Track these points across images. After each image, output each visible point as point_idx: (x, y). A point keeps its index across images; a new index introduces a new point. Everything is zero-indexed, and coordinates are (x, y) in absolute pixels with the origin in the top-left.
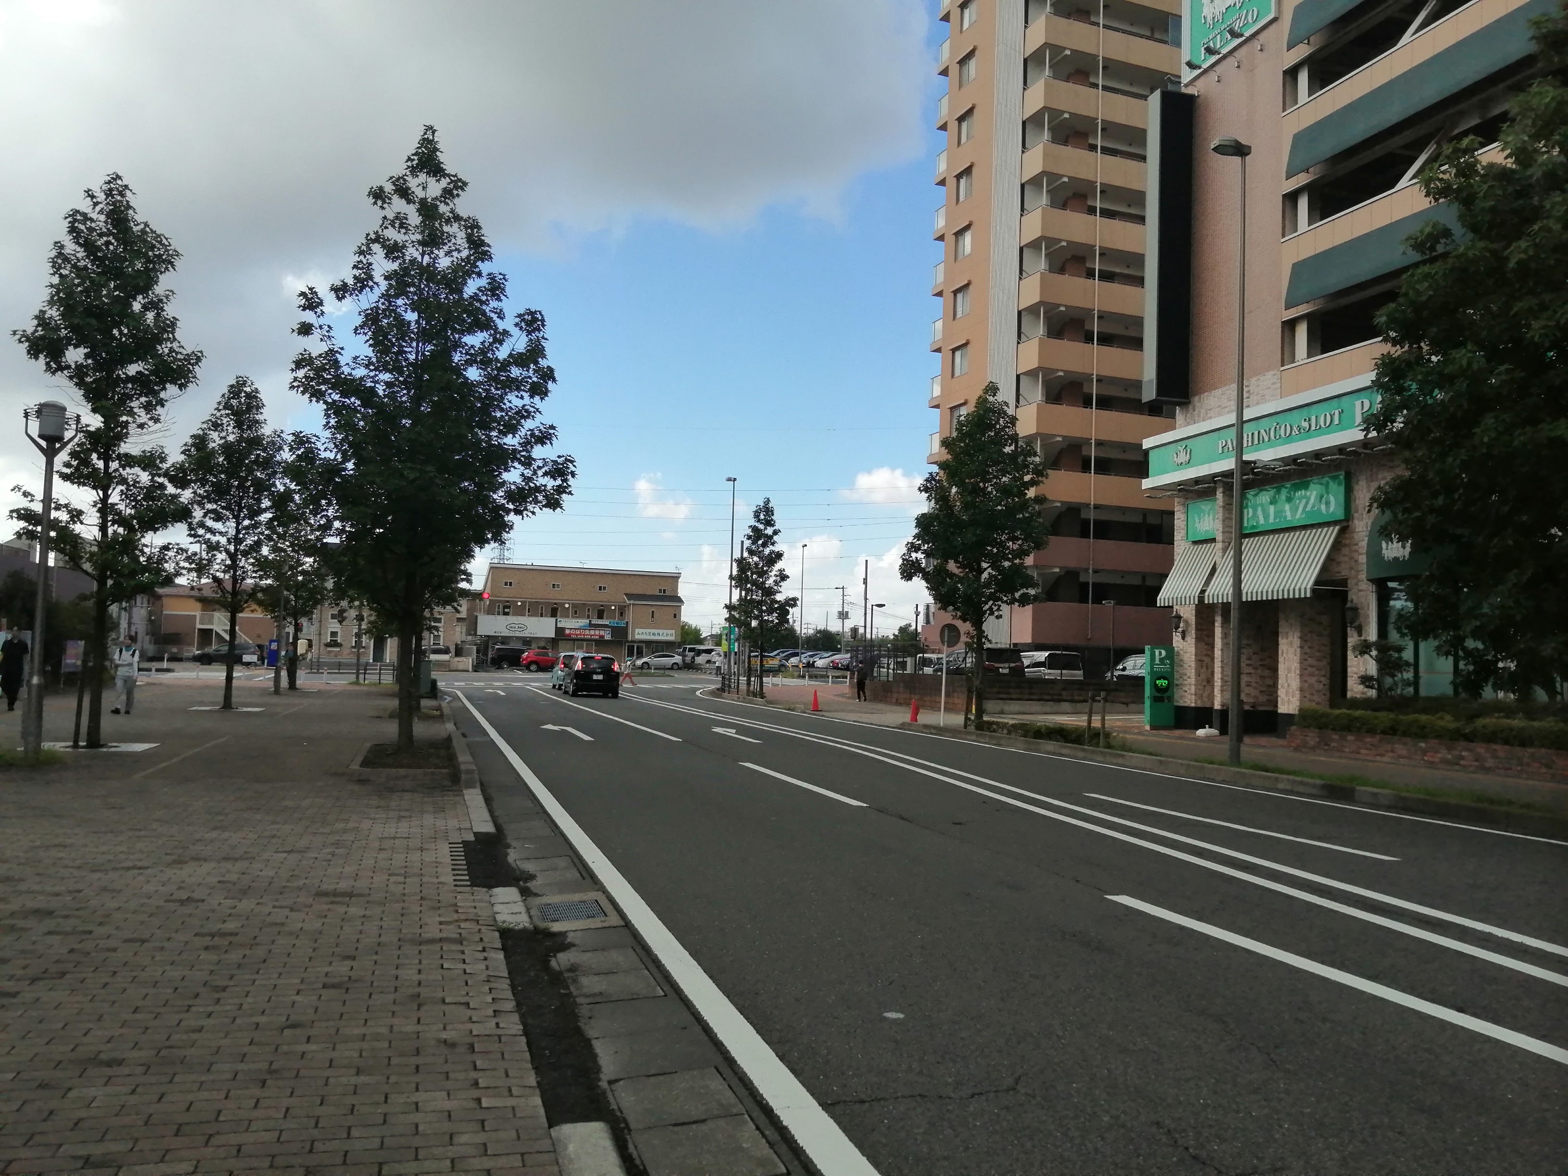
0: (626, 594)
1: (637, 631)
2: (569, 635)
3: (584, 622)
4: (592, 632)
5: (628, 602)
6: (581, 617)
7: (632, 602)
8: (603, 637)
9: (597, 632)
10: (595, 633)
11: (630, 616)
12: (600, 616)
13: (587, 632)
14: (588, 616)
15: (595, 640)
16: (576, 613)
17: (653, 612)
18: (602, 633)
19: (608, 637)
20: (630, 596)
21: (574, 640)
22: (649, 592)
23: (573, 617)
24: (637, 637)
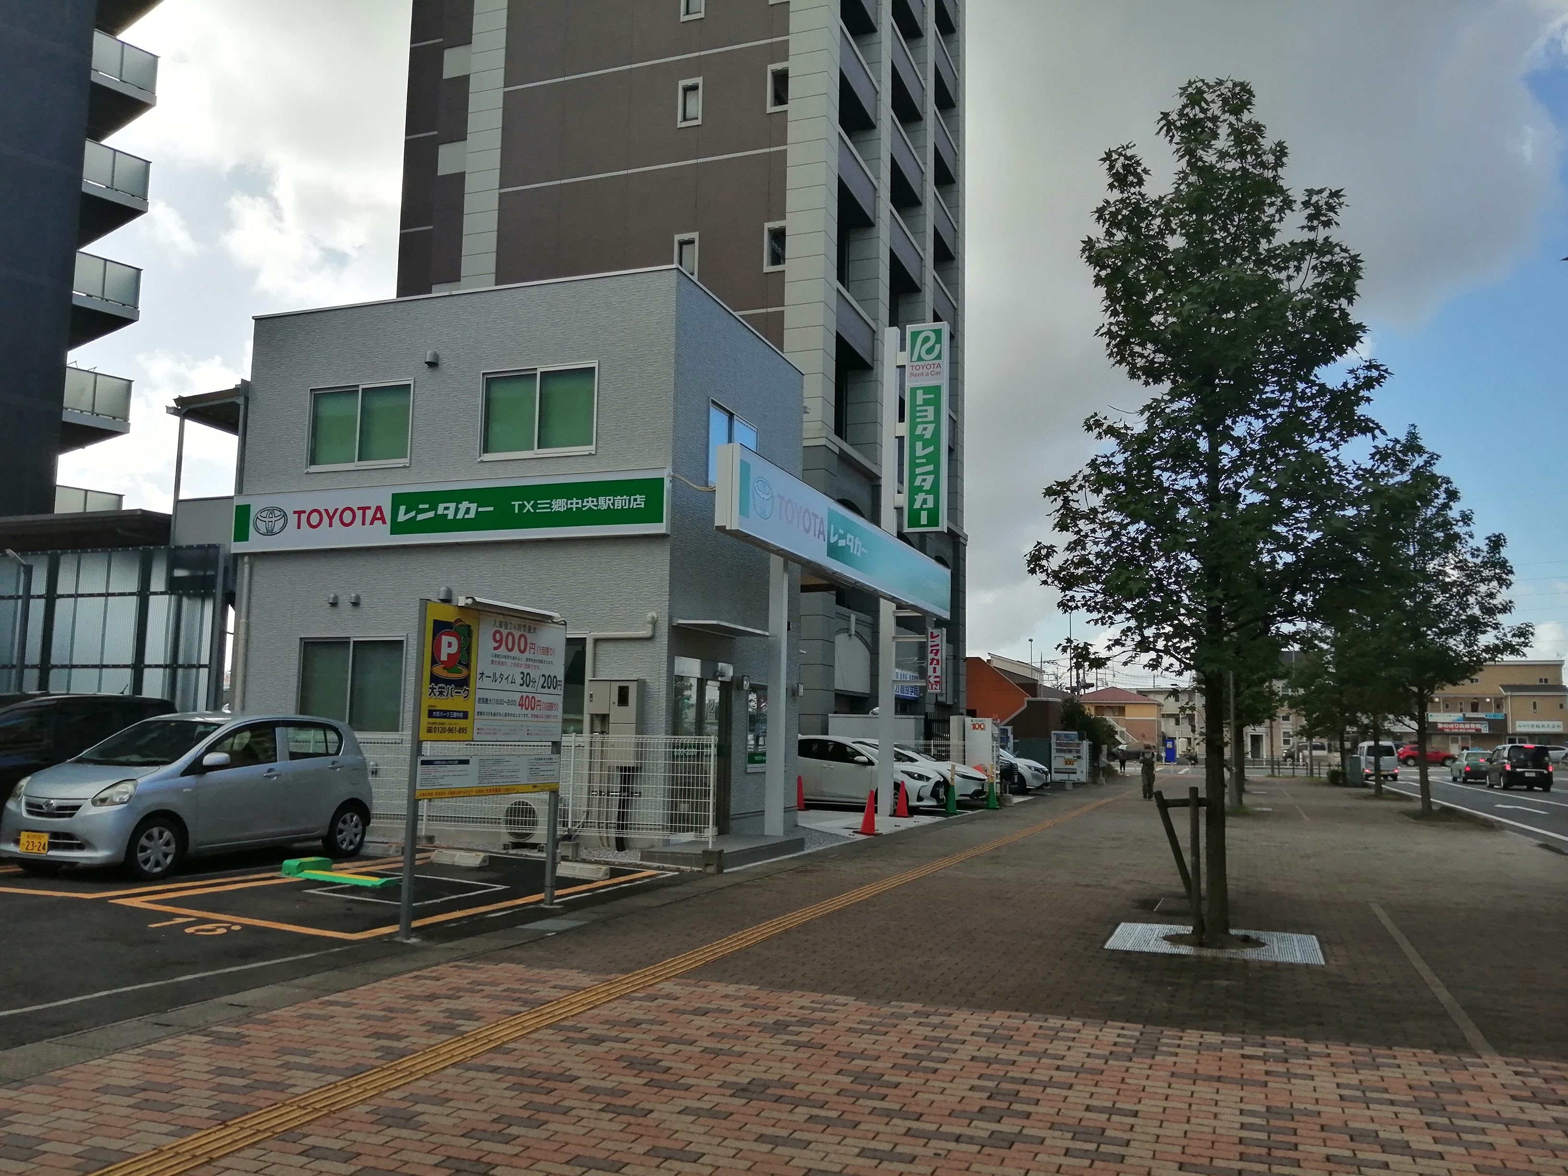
0: (1502, 686)
1: (1518, 723)
2: (1442, 729)
3: (1456, 716)
4: (1467, 726)
5: (1505, 694)
6: (1455, 711)
7: (1509, 693)
8: (1480, 730)
9: (1473, 726)
10: (1472, 727)
11: (1508, 708)
12: (1475, 708)
13: (1462, 726)
14: (1461, 711)
15: (1472, 735)
16: (1447, 707)
17: (1535, 703)
18: (1478, 726)
19: (1485, 730)
20: (1506, 688)
21: (1448, 734)
22: (1526, 683)
23: (1445, 711)
24: (1519, 730)
